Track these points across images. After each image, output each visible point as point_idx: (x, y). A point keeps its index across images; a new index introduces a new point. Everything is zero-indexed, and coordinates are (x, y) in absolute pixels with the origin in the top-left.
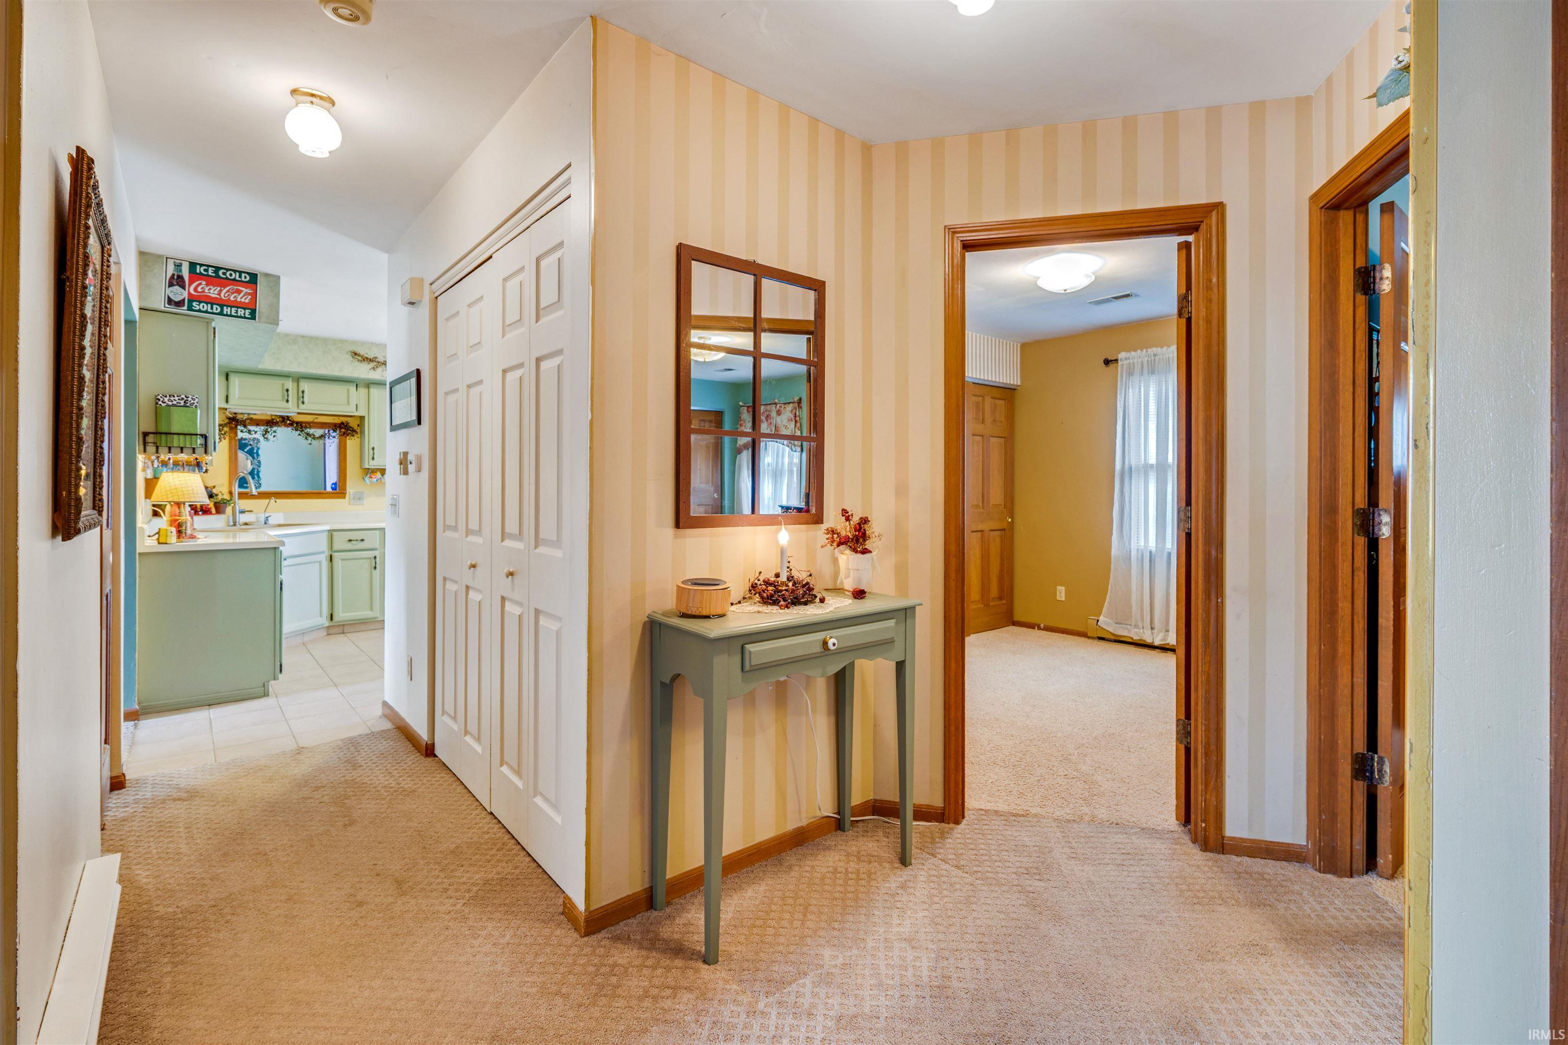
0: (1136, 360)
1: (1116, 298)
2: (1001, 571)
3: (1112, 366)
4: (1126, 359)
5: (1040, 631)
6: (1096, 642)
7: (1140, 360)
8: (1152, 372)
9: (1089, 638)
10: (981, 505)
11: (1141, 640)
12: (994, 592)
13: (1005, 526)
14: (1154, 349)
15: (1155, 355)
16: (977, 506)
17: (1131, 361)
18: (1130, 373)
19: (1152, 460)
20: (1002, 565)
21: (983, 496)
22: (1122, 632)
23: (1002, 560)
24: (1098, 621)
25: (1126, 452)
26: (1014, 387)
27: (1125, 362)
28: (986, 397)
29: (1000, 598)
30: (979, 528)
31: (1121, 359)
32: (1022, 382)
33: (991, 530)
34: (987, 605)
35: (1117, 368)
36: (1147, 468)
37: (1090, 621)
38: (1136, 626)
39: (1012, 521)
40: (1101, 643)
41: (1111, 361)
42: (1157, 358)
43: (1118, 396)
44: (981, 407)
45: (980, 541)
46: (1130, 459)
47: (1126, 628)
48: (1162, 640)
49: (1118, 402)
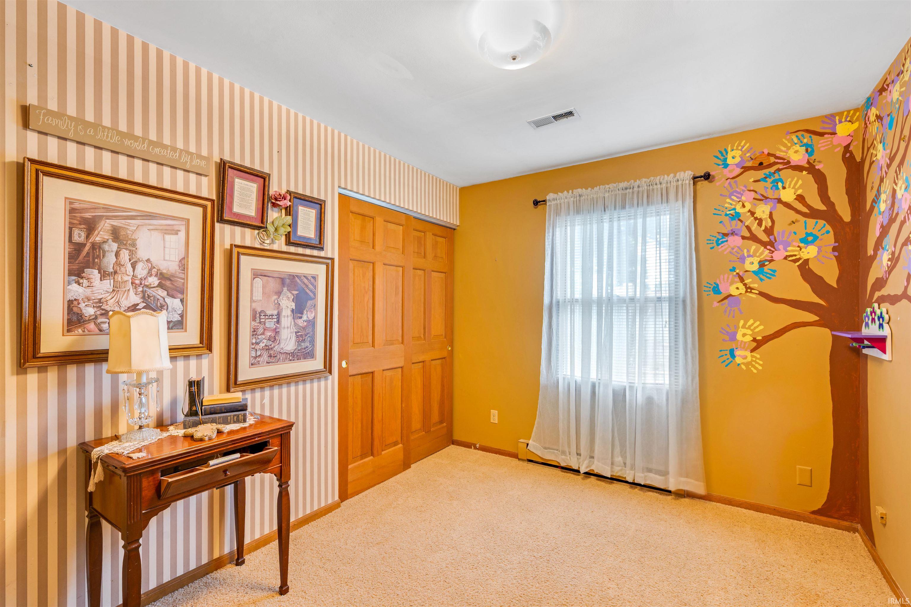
0: (563, 201)
1: (556, 118)
2: (442, 396)
3: (540, 207)
4: (554, 200)
5: (476, 451)
6: (526, 464)
7: (566, 200)
8: (578, 211)
9: (519, 459)
10: (422, 336)
11: (567, 465)
12: (435, 416)
13: (445, 354)
14: (579, 190)
15: (580, 196)
16: (419, 338)
17: (558, 201)
18: (558, 213)
19: (578, 295)
20: (443, 391)
21: (424, 328)
22: (549, 456)
23: (443, 386)
24: (528, 444)
25: (554, 287)
26: (454, 227)
27: (553, 203)
28: (428, 233)
29: (441, 422)
30: (421, 359)
31: (549, 200)
32: (460, 222)
33: (432, 360)
34: (428, 432)
35: (545, 210)
36: (573, 301)
37: (520, 444)
38: (563, 453)
39: (452, 350)
40: (531, 465)
41: (540, 202)
42: (582, 198)
43: (546, 235)
44: (423, 242)
45: (422, 371)
46: (557, 294)
47: (554, 453)
48: (587, 467)
49: (546, 240)
